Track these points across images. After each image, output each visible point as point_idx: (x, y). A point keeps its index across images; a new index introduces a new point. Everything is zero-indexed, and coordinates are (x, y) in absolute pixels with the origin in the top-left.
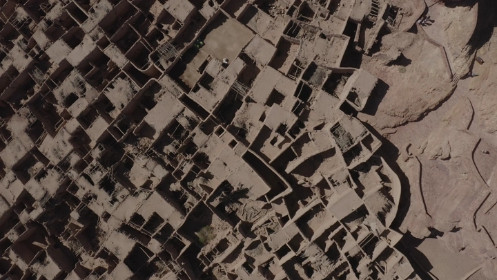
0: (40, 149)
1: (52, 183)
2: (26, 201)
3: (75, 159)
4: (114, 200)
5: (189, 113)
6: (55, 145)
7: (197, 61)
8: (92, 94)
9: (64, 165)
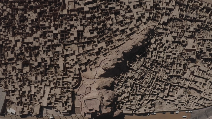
0: (40, 39)
1: (37, 44)
2: (32, 43)
3: (43, 44)
4: (43, 54)
5: (62, 52)
6: (42, 40)
7: (69, 46)
8: (52, 38)
9: (41, 44)
